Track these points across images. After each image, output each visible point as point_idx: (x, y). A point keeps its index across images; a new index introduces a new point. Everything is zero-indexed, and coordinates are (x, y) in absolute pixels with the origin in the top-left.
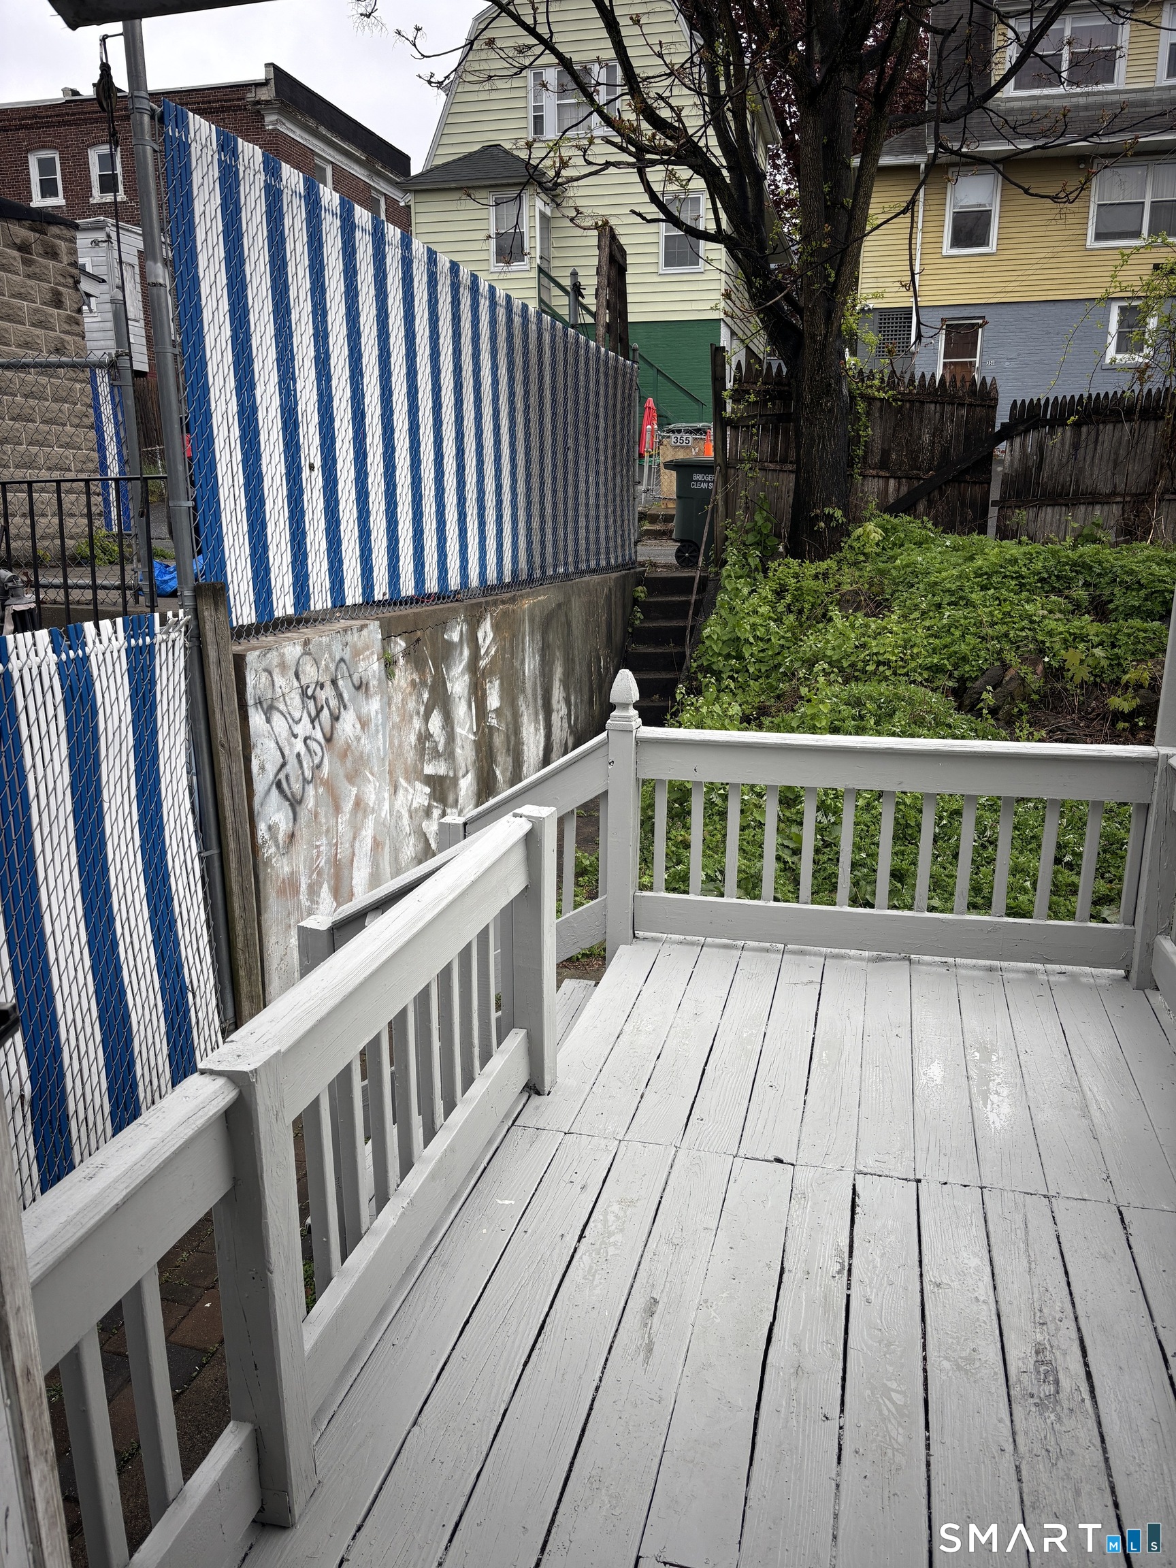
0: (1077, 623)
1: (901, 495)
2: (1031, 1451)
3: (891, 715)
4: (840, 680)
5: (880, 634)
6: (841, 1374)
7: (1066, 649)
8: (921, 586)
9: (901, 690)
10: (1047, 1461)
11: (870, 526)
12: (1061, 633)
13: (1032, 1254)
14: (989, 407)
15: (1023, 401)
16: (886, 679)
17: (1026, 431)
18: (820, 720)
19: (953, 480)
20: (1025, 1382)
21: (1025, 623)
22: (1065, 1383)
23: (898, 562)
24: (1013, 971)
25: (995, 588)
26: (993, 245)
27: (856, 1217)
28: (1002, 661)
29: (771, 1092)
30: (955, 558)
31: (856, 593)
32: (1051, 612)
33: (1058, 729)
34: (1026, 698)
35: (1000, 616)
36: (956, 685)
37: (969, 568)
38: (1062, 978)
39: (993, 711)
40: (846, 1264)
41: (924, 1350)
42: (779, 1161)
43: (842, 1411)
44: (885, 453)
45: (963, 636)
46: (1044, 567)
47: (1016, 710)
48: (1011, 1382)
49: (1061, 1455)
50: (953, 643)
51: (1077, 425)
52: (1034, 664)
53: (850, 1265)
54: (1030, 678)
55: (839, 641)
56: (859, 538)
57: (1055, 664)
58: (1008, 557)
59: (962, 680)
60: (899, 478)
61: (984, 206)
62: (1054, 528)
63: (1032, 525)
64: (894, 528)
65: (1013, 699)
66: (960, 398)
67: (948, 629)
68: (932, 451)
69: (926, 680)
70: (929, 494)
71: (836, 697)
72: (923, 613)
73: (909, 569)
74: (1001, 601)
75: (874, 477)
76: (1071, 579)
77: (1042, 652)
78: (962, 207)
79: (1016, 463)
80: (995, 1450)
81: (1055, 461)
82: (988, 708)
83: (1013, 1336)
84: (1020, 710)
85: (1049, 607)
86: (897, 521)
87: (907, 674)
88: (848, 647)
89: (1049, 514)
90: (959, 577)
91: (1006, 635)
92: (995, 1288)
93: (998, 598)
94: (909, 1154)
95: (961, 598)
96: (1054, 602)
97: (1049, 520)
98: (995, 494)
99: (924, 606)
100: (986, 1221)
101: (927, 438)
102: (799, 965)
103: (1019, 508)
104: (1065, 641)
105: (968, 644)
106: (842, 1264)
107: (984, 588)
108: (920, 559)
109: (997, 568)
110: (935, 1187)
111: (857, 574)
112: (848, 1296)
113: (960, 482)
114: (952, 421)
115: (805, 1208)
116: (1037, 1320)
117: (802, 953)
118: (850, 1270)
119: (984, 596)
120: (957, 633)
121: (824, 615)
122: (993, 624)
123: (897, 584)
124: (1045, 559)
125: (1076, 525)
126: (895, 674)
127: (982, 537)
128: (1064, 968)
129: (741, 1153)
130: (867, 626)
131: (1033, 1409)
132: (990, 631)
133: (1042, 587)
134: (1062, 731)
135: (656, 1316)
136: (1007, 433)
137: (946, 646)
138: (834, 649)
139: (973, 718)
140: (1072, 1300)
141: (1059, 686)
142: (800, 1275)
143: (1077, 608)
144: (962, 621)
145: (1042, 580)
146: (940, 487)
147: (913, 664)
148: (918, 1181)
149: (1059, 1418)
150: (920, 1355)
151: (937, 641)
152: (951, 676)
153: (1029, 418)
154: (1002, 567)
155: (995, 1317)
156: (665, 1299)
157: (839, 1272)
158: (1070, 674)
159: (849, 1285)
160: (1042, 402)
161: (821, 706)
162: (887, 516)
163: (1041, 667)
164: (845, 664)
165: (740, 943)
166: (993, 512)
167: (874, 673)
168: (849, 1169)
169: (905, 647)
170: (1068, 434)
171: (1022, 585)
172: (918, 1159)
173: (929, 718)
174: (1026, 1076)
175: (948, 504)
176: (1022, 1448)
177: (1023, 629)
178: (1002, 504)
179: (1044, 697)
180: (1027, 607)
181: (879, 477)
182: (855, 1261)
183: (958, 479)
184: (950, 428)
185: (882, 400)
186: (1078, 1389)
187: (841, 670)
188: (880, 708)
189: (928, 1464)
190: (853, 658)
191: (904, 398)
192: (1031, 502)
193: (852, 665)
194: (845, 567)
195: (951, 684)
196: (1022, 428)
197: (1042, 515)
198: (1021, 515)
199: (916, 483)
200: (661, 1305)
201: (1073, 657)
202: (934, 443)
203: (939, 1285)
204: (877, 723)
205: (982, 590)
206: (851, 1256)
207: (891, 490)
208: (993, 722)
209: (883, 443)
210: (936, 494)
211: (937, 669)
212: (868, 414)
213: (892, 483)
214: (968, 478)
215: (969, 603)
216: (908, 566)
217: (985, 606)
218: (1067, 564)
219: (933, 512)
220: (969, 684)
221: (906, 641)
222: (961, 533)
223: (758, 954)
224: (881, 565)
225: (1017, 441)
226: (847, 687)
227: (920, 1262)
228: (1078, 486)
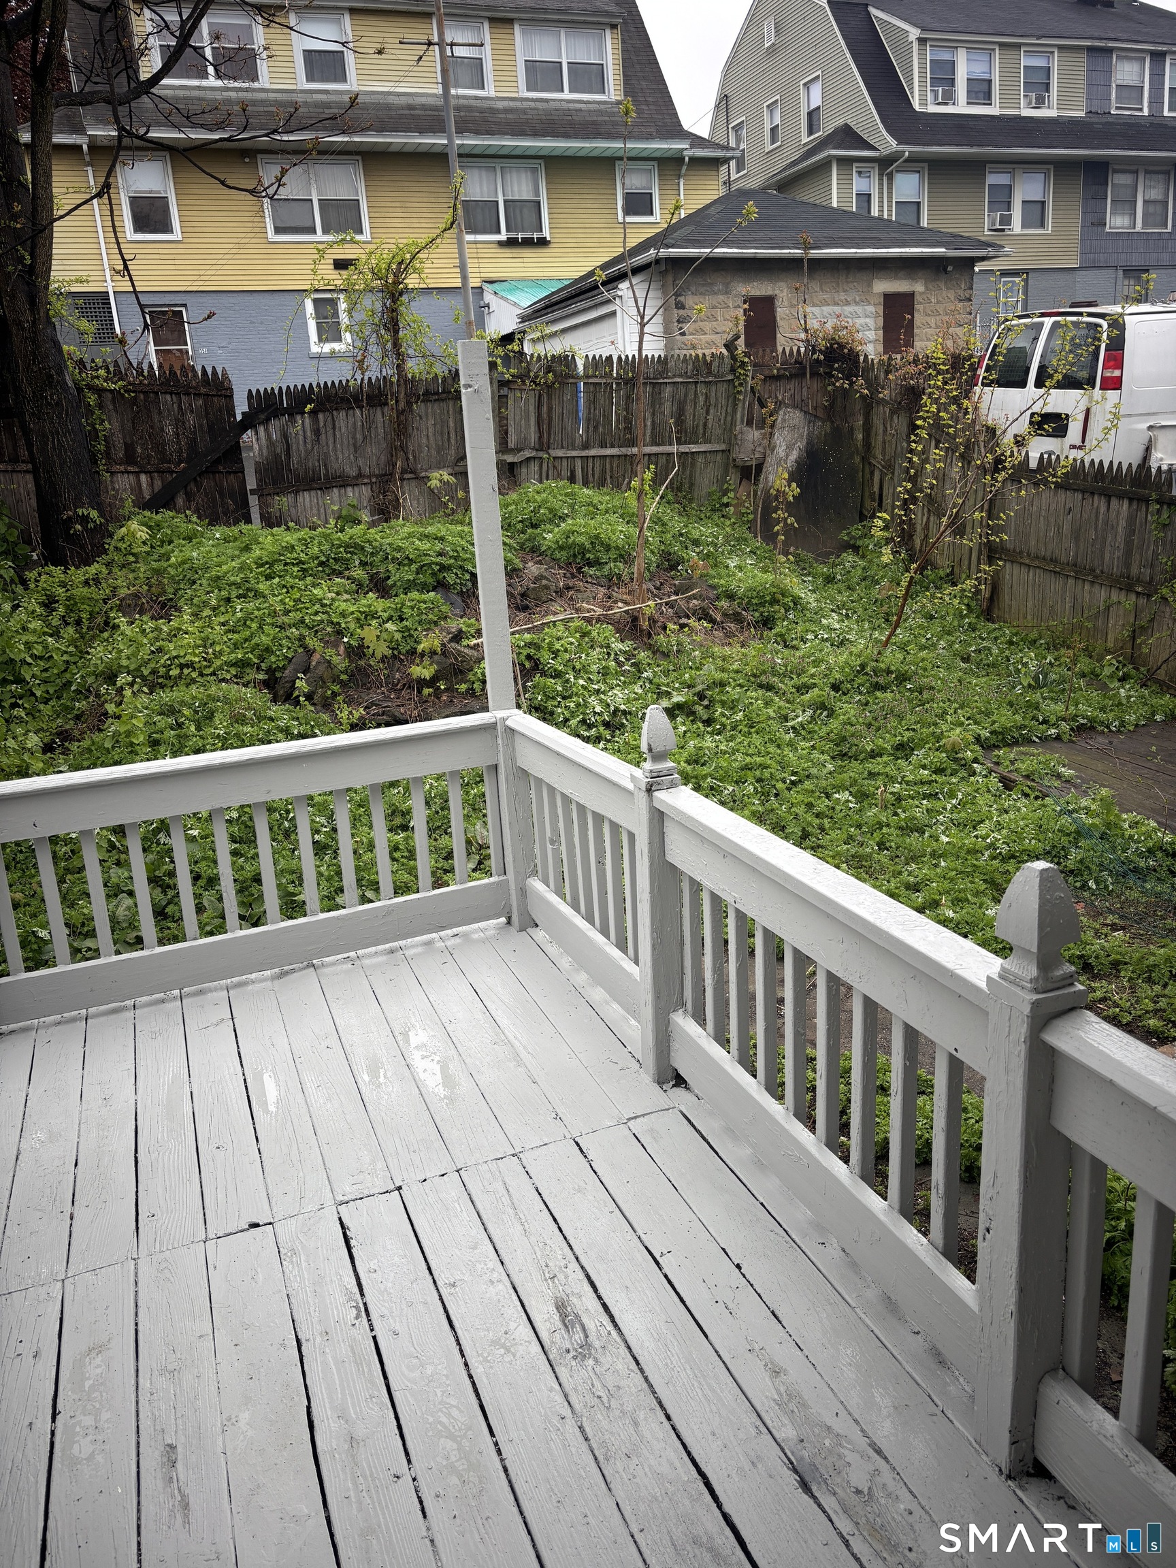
0: (364, 602)
1: (156, 490)
2: (585, 1406)
3: (211, 717)
4: (145, 689)
5: (175, 636)
6: (395, 1423)
7: (361, 627)
8: (204, 582)
9: (213, 690)
10: (602, 1407)
11: (134, 525)
12: (352, 613)
13: (522, 1216)
14: (226, 396)
15: (258, 390)
16: (194, 681)
17: (268, 420)
18: (136, 736)
19: (207, 471)
20: (558, 1340)
21: (317, 607)
22: (591, 1325)
23: (173, 559)
24: (412, 947)
25: (280, 577)
26: (177, 234)
27: (354, 1251)
28: (305, 647)
29: (221, 1153)
30: (231, 549)
31: (136, 596)
32: (338, 594)
33: (373, 704)
34: (335, 679)
35: (292, 603)
36: (266, 677)
37: (249, 558)
38: (457, 940)
39: (309, 697)
40: (361, 1305)
41: (463, 1356)
42: (255, 1225)
43: (409, 1461)
44: (129, 448)
45: (261, 627)
46: (321, 551)
47: (329, 692)
48: (546, 1348)
49: (611, 1395)
50: (252, 636)
51: (313, 413)
52: (336, 645)
53: (365, 1304)
54: (336, 660)
55: (133, 649)
56: (123, 538)
57: (355, 643)
58: (284, 544)
59: (271, 671)
60: (150, 472)
61: (159, 192)
62: (315, 511)
63: (293, 510)
64: (159, 525)
65: (324, 683)
66: (194, 388)
67: (244, 622)
68: (179, 443)
69: (236, 676)
70: (186, 487)
71: (147, 708)
72: (214, 609)
73: (186, 566)
74: (289, 589)
75: (122, 472)
76: (347, 560)
77: (339, 633)
78: (136, 192)
79: (265, 451)
80: (556, 1421)
81: (301, 448)
82: (305, 696)
83: (533, 1303)
84: (333, 692)
85: (335, 589)
86: (159, 517)
87: (213, 674)
88: (144, 653)
89: (307, 499)
90: (241, 569)
91: (302, 621)
92: (502, 1263)
93: (284, 586)
94: (380, 1165)
95: (248, 590)
96: (338, 584)
97: (308, 504)
98: (251, 483)
99: (214, 602)
100: (472, 1202)
101: (169, 430)
102: (202, 1007)
103: (278, 494)
104: (358, 619)
105: (268, 635)
106: (357, 1307)
107: (269, 577)
108: (195, 554)
109: (277, 556)
110: (417, 1187)
111: (131, 576)
112: (374, 1338)
113: (214, 473)
114: (192, 411)
115: (299, 1265)
116: (547, 1276)
117: (201, 992)
118: (366, 1310)
119: (271, 585)
120: (254, 625)
121: (106, 623)
122: (287, 612)
123: (178, 583)
124: (320, 544)
125: (336, 508)
126: (201, 675)
127: (249, 526)
128: (455, 931)
129: (211, 1235)
130: (157, 629)
131: (574, 1363)
132: (286, 619)
133: (324, 571)
134: (377, 705)
135: (179, 1465)
136: (249, 421)
137: (246, 640)
138: (128, 658)
139: (291, 707)
140: (568, 1243)
141: (362, 663)
142: (318, 1339)
143: (360, 588)
144: (256, 613)
145: (322, 564)
146: (195, 479)
147: (218, 663)
148: (399, 1188)
149: (597, 1361)
150: (460, 1361)
151: (236, 636)
152: (259, 668)
153: (268, 406)
154: (280, 554)
155: (512, 1291)
156: (183, 1439)
157: (357, 1318)
158: (371, 651)
159: (371, 1325)
160: (276, 392)
161: (134, 721)
162: (147, 513)
163: (342, 648)
164: (146, 673)
165: (130, 1003)
166: (253, 501)
167: (180, 677)
168: (329, 1202)
169: (205, 647)
170: (307, 421)
171: (304, 570)
172: (391, 1166)
173: (249, 714)
174: (458, 1046)
175: (206, 495)
176: (578, 1406)
177: (316, 613)
178: (260, 491)
179: (352, 675)
180: (315, 592)
181: (128, 473)
182: (368, 1298)
183: (211, 470)
184: (191, 419)
185: (111, 391)
186: (602, 1325)
187: (143, 678)
188: (196, 712)
189: (505, 1470)
190: (152, 665)
191: (136, 388)
192: (288, 488)
193: (154, 672)
194: (115, 570)
195: (261, 677)
196: (262, 417)
197: (300, 499)
198: (283, 502)
199: (169, 477)
200: (180, 1449)
201: (369, 633)
202: (178, 434)
203: (453, 1285)
204: (198, 728)
205: (267, 580)
206: (362, 1295)
207: (144, 485)
208: (313, 708)
209: (124, 437)
210: (192, 486)
211: (243, 664)
212: (100, 406)
213: (143, 478)
214: (221, 468)
215: (258, 594)
216: (184, 562)
217: (274, 595)
218: (341, 546)
219: (193, 505)
220: (278, 675)
221: (205, 640)
222: (228, 524)
223: (154, 1008)
224: (155, 565)
225: (261, 429)
226: (154, 696)
227: (429, 1269)
228: (327, 469)
